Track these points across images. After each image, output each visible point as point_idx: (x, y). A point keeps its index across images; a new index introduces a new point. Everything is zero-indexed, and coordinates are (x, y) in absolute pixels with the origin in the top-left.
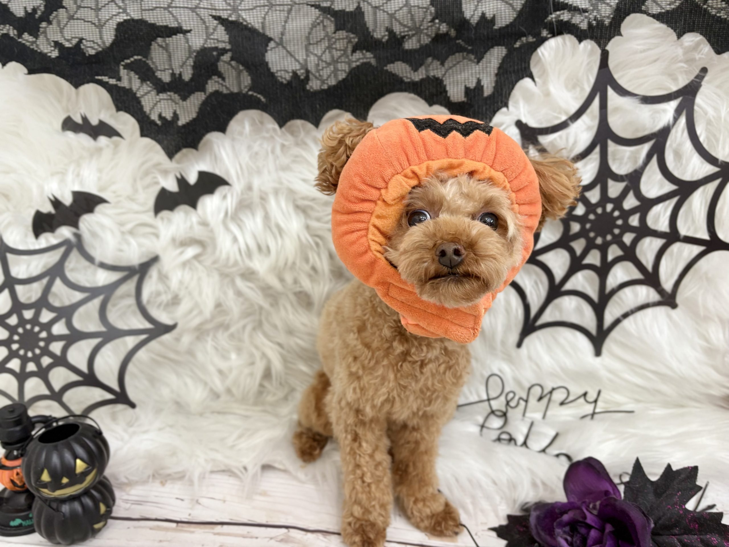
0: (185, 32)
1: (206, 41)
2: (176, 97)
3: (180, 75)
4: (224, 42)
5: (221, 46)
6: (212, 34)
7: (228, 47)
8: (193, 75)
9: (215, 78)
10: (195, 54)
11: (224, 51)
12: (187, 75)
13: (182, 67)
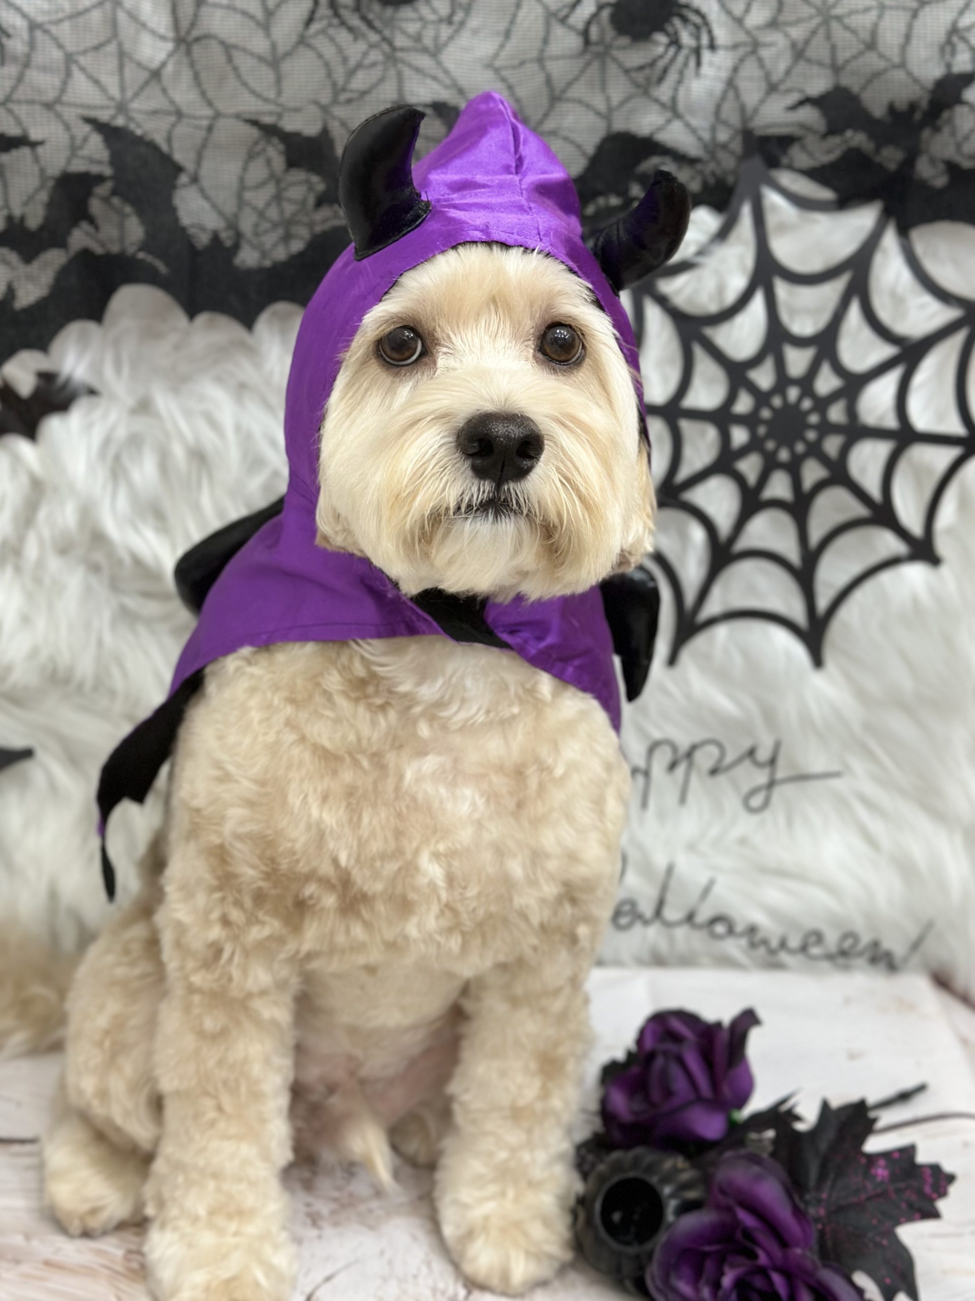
0: (33, 145)
1: (69, 161)
2: (13, 257)
3: (22, 219)
4: (100, 162)
5: (95, 169)
6: (81, 148)
7: (108, 171)
8: (47, 219)
9: (85, 225)
10: (51, 183)
11: (99, 179)
12: (34, 221)
13: (25, 204)
